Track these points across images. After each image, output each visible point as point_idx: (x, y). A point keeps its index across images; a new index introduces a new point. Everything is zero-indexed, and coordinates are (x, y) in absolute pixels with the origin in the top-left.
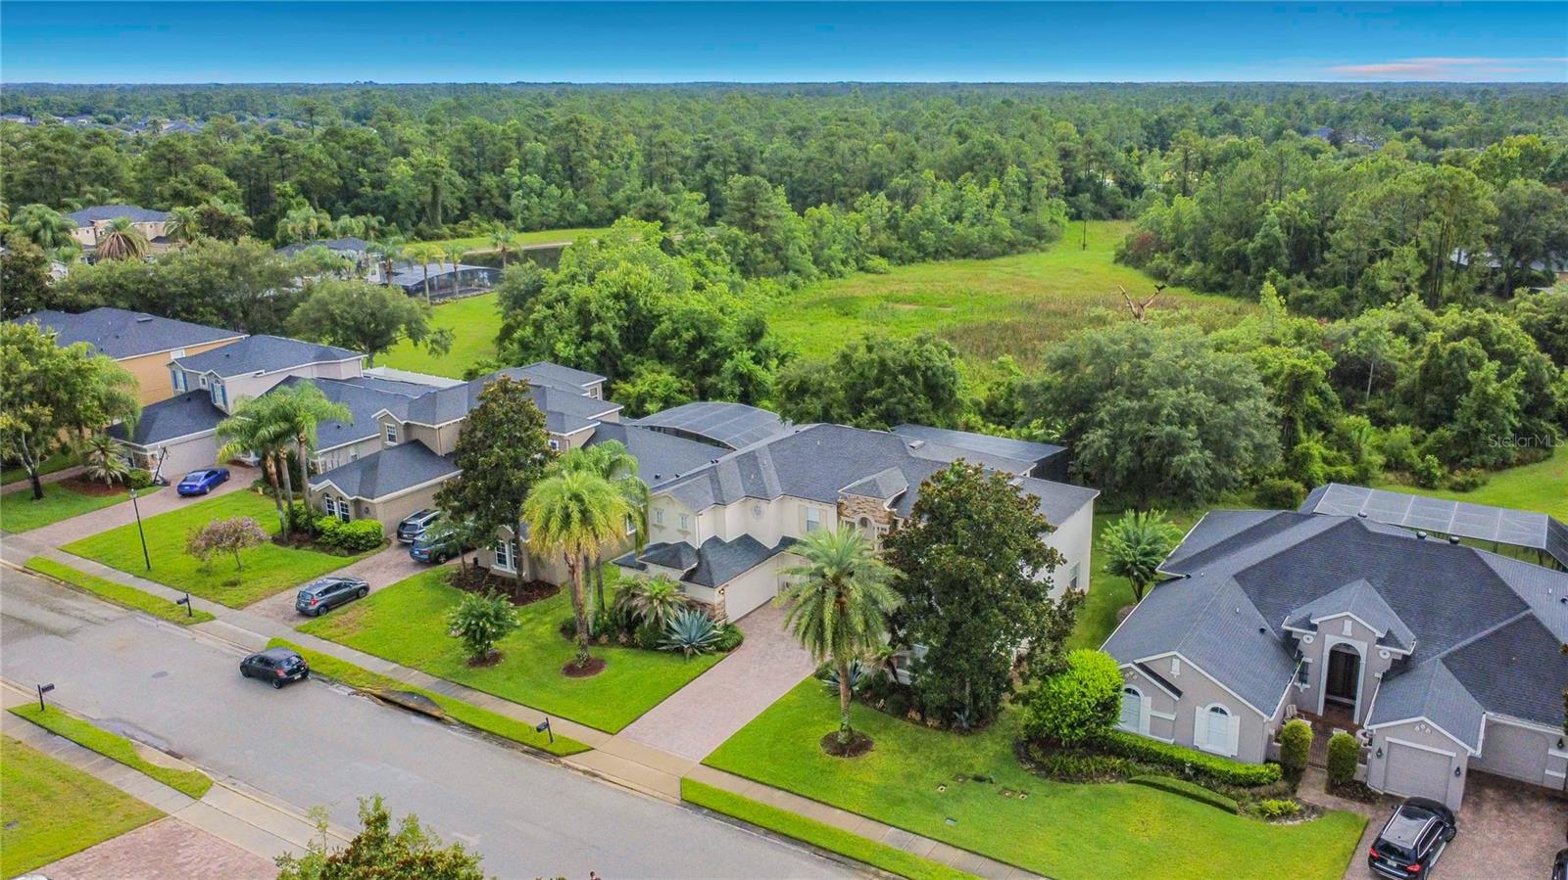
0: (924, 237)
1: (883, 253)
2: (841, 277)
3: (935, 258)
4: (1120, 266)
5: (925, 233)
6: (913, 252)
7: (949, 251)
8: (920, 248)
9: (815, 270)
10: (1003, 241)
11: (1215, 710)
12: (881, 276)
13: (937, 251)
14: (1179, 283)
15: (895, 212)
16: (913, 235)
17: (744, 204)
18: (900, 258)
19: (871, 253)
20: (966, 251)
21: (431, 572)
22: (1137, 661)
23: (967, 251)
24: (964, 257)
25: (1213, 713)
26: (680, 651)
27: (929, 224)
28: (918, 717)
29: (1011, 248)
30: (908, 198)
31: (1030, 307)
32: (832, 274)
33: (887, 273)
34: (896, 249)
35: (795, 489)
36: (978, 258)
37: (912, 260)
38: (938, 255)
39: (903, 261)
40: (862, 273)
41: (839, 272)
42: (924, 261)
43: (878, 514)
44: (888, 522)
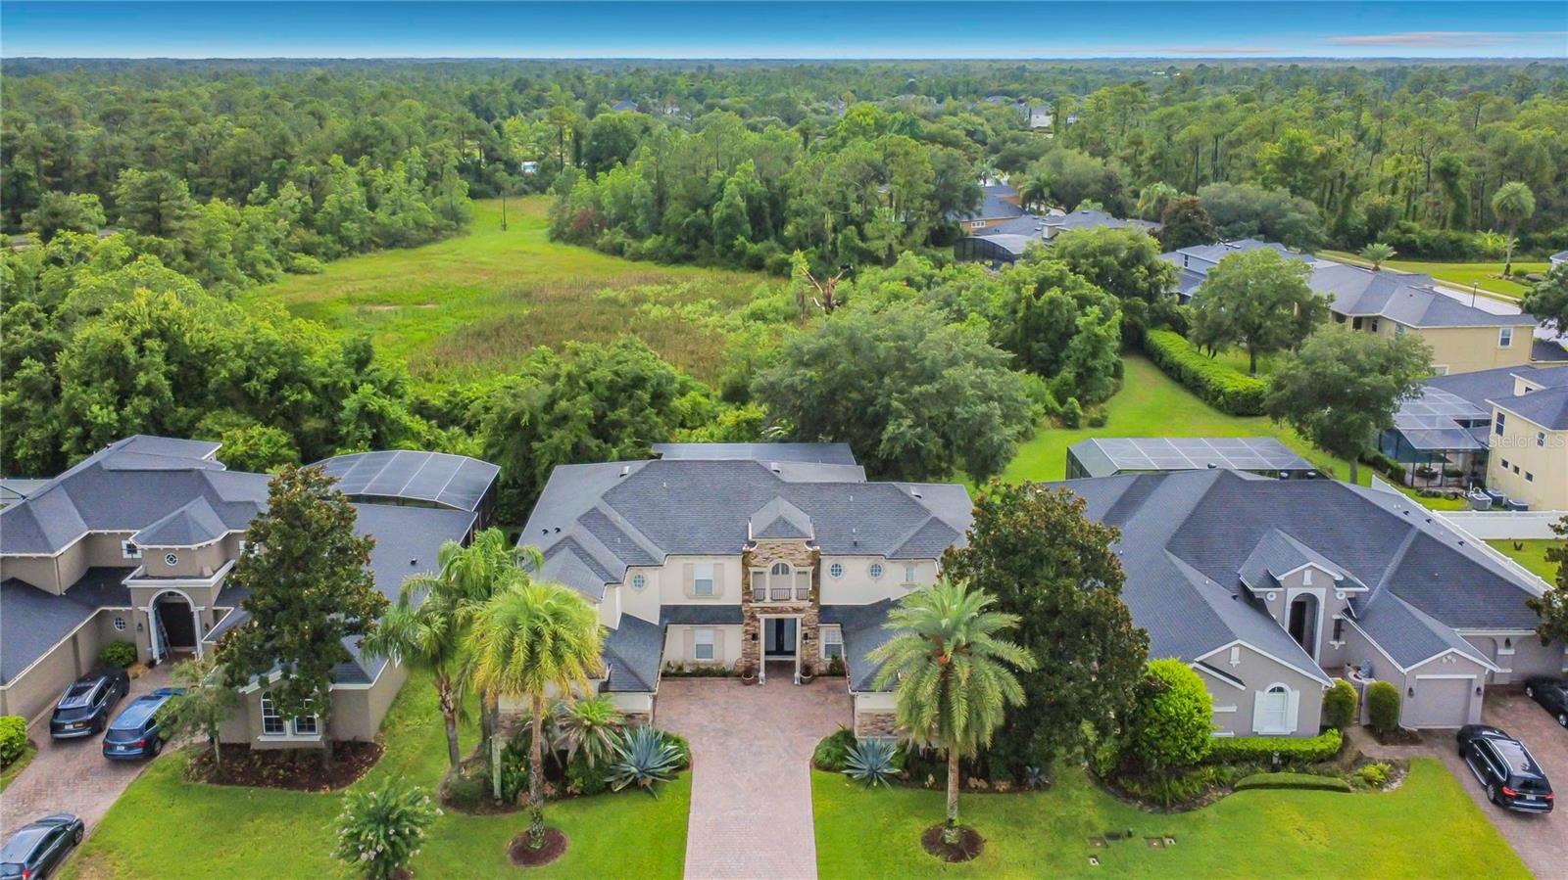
0: (348, 229)
1: (308, 250)
2: (272, 281)
3: (362, 252)
4: (560, 246)
5: (347, 224)
6: (338, 247)
7: (374, 242)
8: (343, 240)
9: (241, 275)
10: (426, 227)
11: (1273, 690)
12: (317, 277)
13: (362, 244)
14: (638, 257)
15: (305, 203)
16: (332, 227)
17: (149, 204)
18: (325, 254)
19: (296, 252)
20: (391, 241)
21: (152, 772)
22: (1197, 659)
23: (393, 241)
24: (390, 246)
25: (1272, 694)
26: (634, 785)
27: (347, 212)
28: (983, 784)
29: (435, 234)
30: (314, 186)
31: (526, 295)
32: (261, 279)
33: (322, 272)
34: (320, 244)
35: (680, 548)
36: (406, 248)
37: (338, 256)
38: (364, 247)
39: (330, 257)
40: (290, 275)
41: (269, 275)
42: (350, 255)
43: (798, 556)
44: (812, 564)
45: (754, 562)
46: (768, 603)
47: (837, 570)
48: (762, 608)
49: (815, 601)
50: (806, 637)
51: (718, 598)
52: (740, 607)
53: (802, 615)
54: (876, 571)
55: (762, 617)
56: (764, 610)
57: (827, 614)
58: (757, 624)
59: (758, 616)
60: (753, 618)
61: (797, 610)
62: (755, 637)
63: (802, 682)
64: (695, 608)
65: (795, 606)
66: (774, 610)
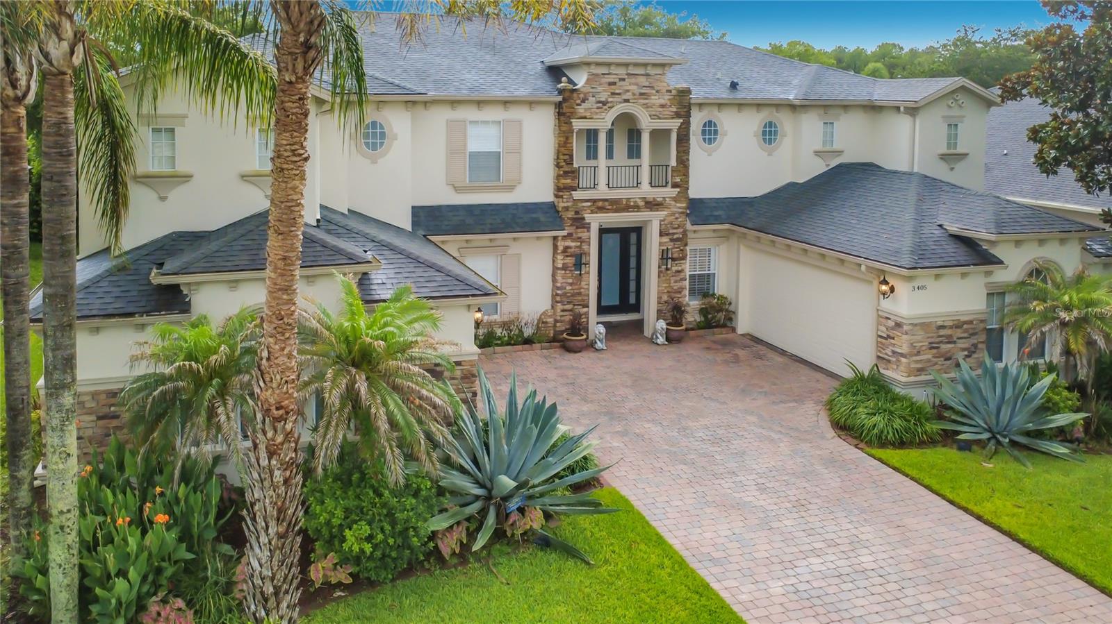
43: (656, 100)
44: (678, 115)
45: (581, 110)
46: (603, 192)
47: (710, 132)
48: (594, 201)
49: (683, 186)
50: (664, 257)
51: (510, 188)
52: (552, 206)
53: (662, 214)
54: (769, 133)
55: (596, 221)
56: (599, 206)
57: (701, 211)
58: (584, 235)
59: (588, 217)
60: (579, 222)
61: (652, 205)
62: (579, 262)
63: (668, 339)
64: (469, 209)
65: (650, 197)
66: (617, 206)
